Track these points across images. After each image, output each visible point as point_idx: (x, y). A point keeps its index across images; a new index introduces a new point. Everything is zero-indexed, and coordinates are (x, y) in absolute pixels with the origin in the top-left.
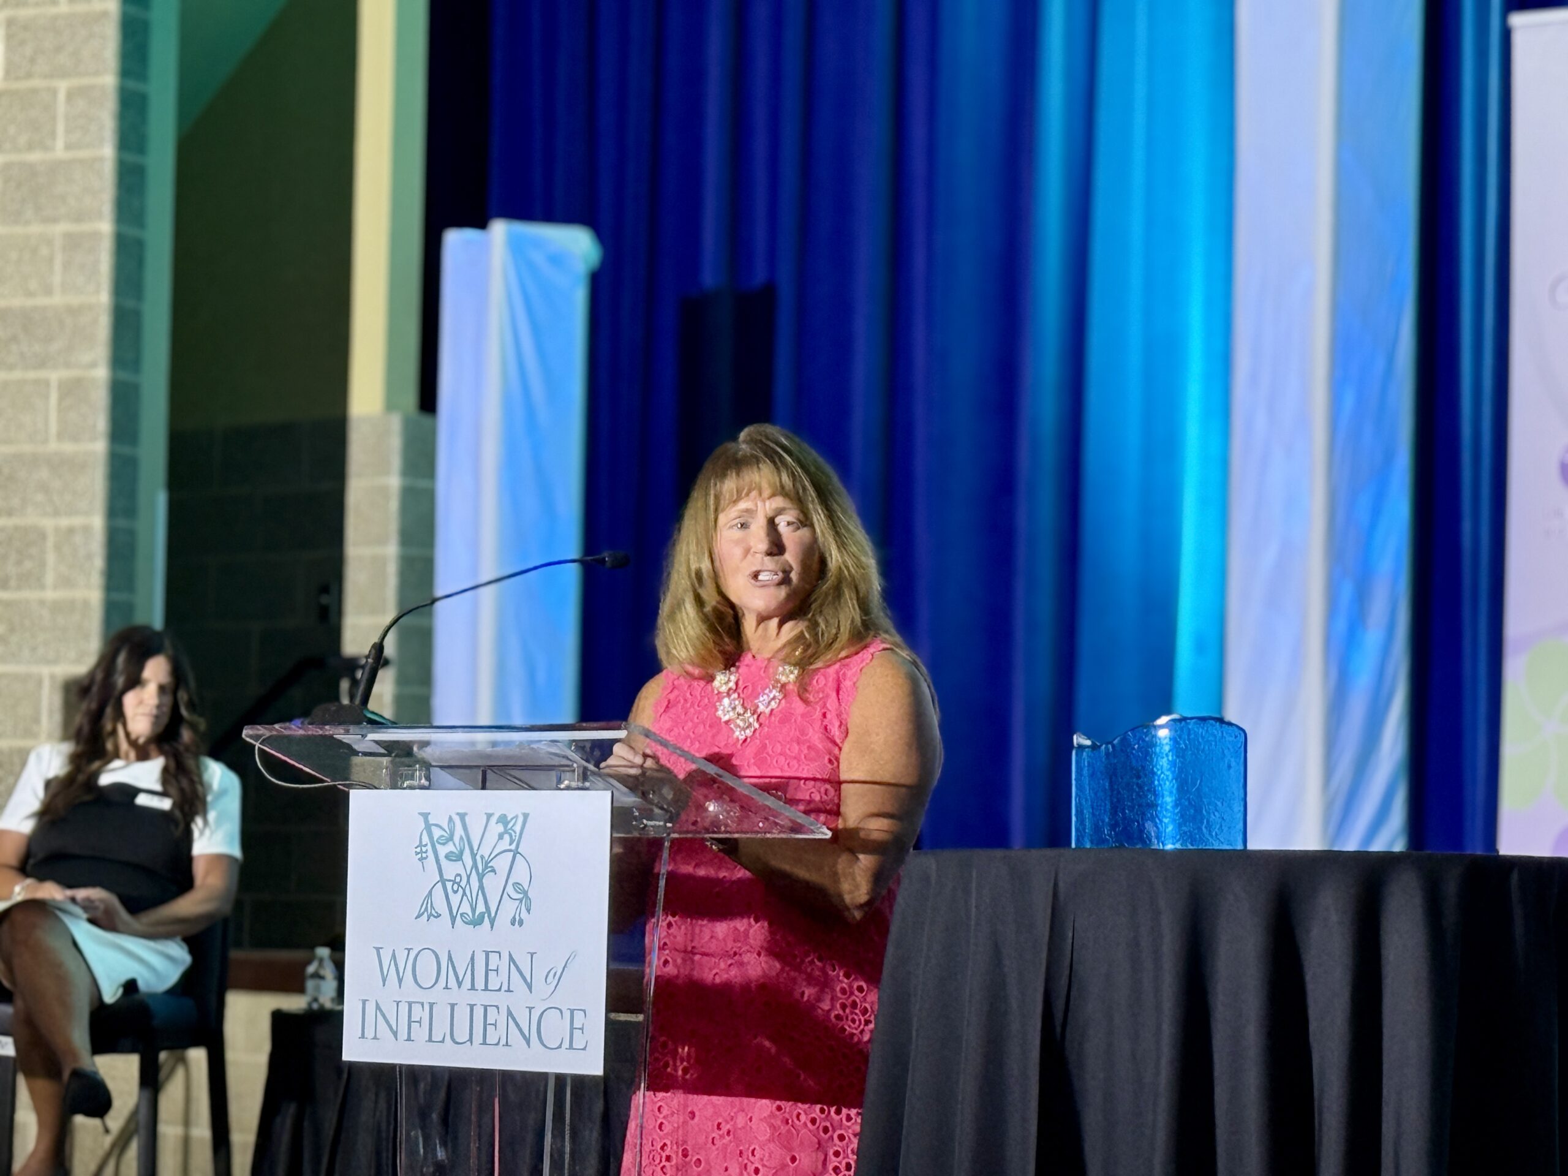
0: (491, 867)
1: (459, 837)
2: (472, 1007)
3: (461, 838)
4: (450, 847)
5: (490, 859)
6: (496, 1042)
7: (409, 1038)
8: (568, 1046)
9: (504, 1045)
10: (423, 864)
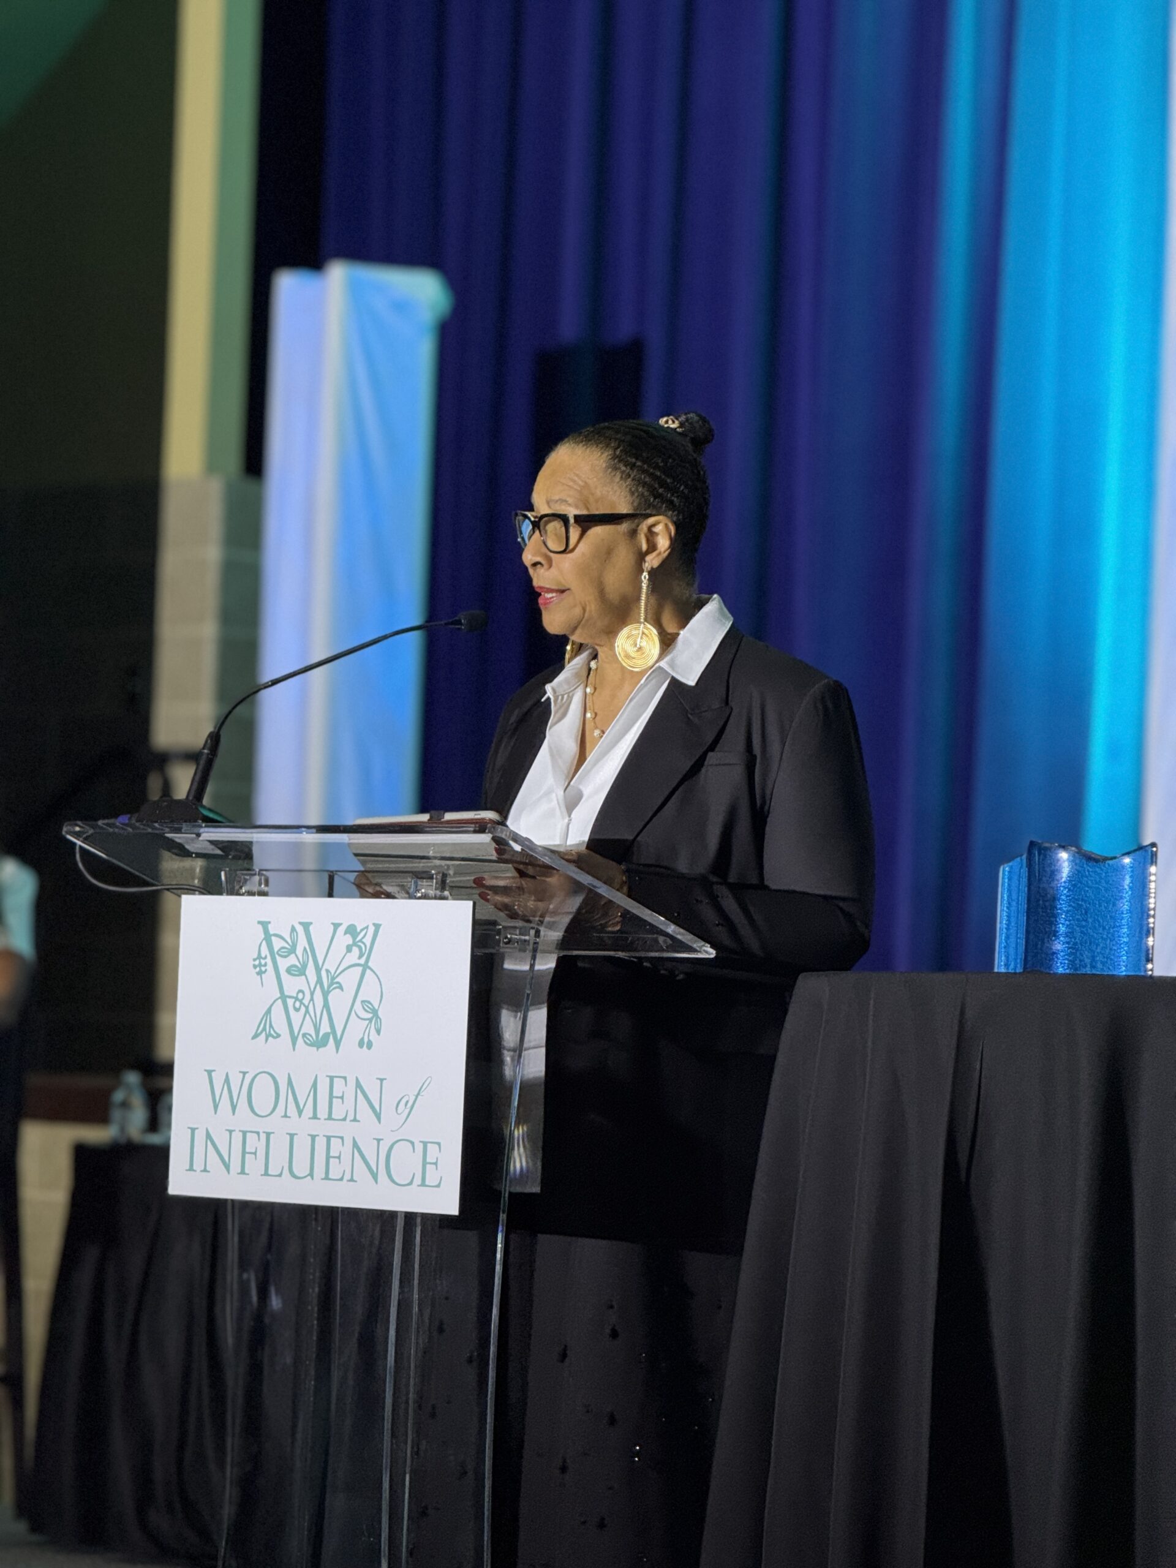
0: (338, 983)
1: (302, 949)
2: (313, 1138)
3: (305, 949)
4: (292, 960)
5: (336, 975)
6: (340, 1176)
7: (243, 1171)
8: (420, 1182)
9: (349, 1180)
10: (262, 978)
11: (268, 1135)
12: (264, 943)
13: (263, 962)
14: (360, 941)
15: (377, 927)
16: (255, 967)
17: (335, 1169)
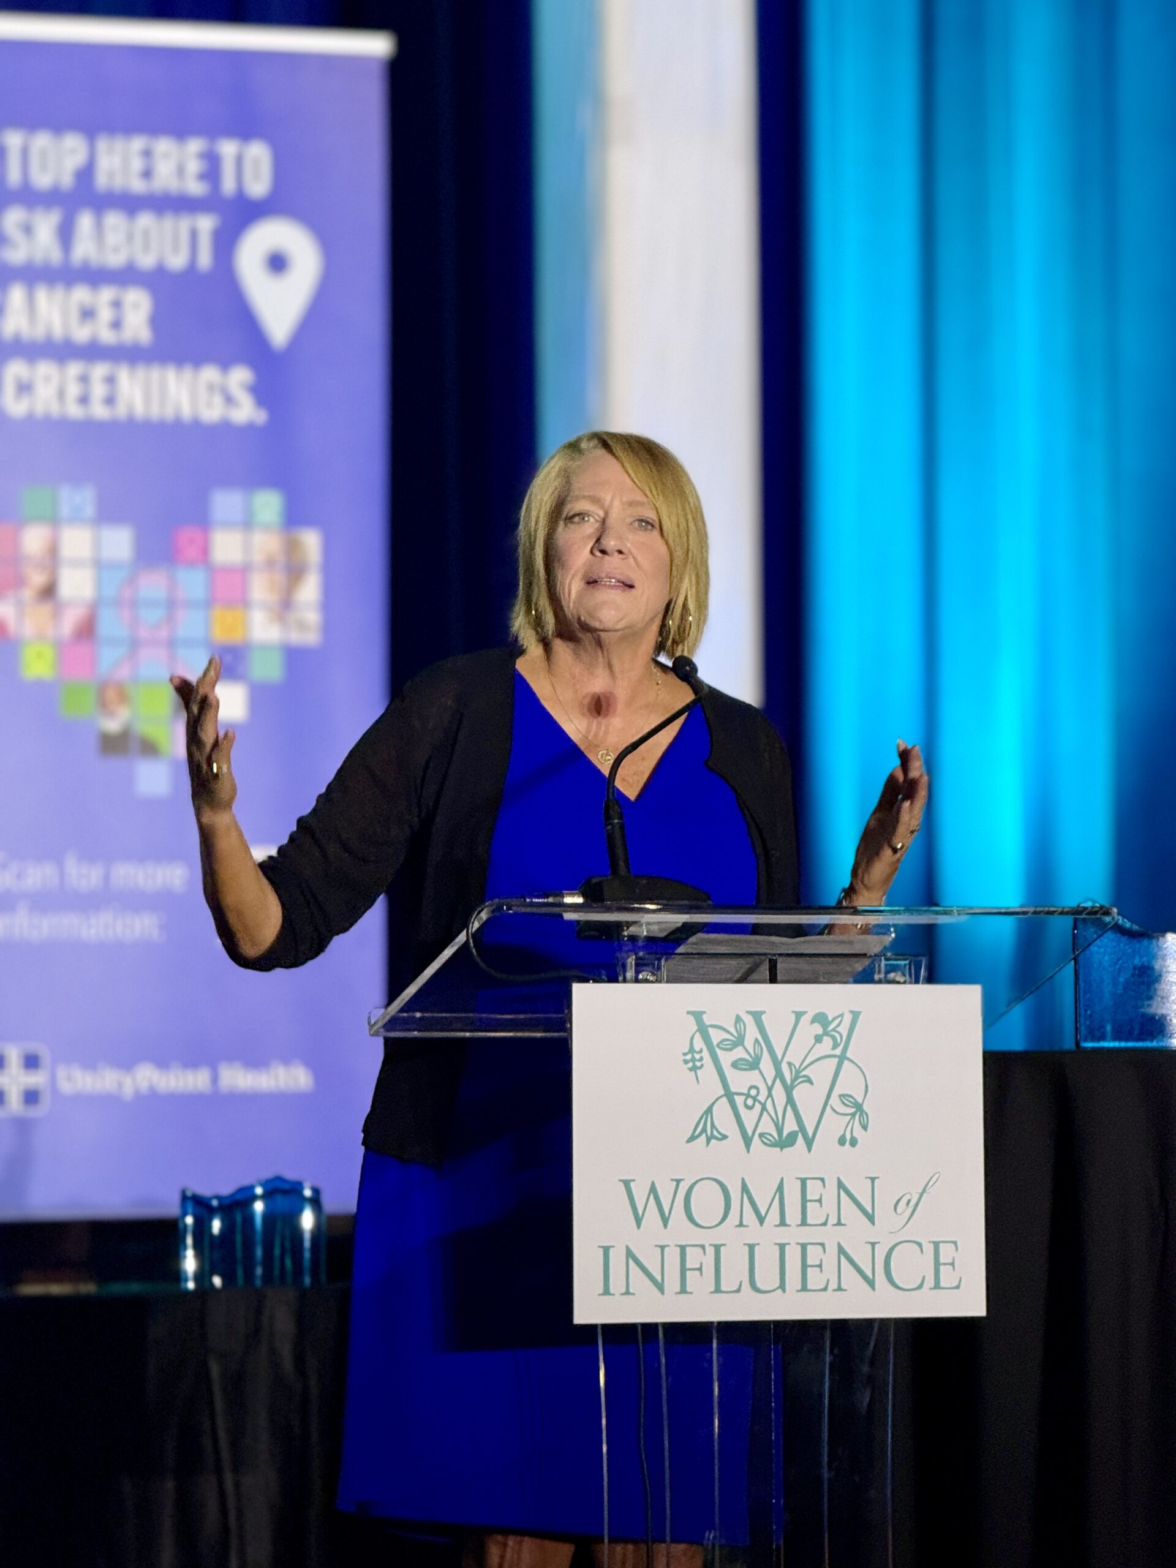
0: (804, 1076)
1: (753, 1040)
2: (782, 1247)
3: (757, 1040)
4: (739, 1053)
5: (802, 1068)
6: (822, 1286)
7: (683, 1290)
8: (932, 1285)
9: (834, 1290)
10: (696, 1073)
11: (717, 1248)
12: (698, 1036)
13: (697, 1056)
14: (834, 1030)
15: (856, 1015)
16: (686, 1062)
17: (815, 1279)
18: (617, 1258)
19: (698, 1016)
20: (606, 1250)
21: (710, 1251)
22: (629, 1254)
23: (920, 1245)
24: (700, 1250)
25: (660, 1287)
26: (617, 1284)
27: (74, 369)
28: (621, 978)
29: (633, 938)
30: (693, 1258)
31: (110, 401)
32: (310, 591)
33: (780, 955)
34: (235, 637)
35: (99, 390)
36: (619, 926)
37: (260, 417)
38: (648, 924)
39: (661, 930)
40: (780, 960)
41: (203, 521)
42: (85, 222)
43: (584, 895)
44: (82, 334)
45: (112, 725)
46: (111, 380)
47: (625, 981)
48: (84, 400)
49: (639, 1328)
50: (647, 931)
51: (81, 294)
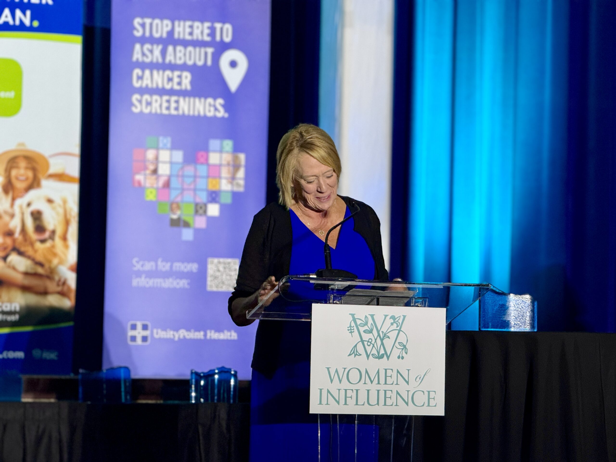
0: (387, 336)
1: (371, 324)
2: (378, 391)
3: (372, 324)
4: (366, 328)
5: (386, 333)
6: (391, 404)
7: (346, 404)
8: (427, 405)
9: (395, 406)
10: (352, 334)
11: (357, 391)
12: (353, 322)
13: (352, 328)
14: (397, 321)
15: (404, 317)
16: (348, 330)
17: (389, 402)
18: (324, 393)
19: (353, 315)
20: (321, 390)
21: (355, 391)
22: (328, 391)
23: (423, 392)
24: (351, 391)
25: (338, 403)
26: (324, 401)
27: (165, 98)
28: (328, 302)
29: (333, 289)
30: (349, 393)
31: (177, 109)
32: (241, 174)
33: (380, 296)
34: (216, 188)
35: (173, 105)
36: (328, 285)
37: (226, 115)
38: (338, 285)
39: (342, 287)
40: (380, 298)
41: (207, 150)
42: (170, 49)
43: (317, 275)
44: (168, 86)
45: (175, 217)
46: (177, 102)
47: (330, 303)
48: (168, 108)
49: (331, 416)
50: (337, 287)
51: (168, 73)
